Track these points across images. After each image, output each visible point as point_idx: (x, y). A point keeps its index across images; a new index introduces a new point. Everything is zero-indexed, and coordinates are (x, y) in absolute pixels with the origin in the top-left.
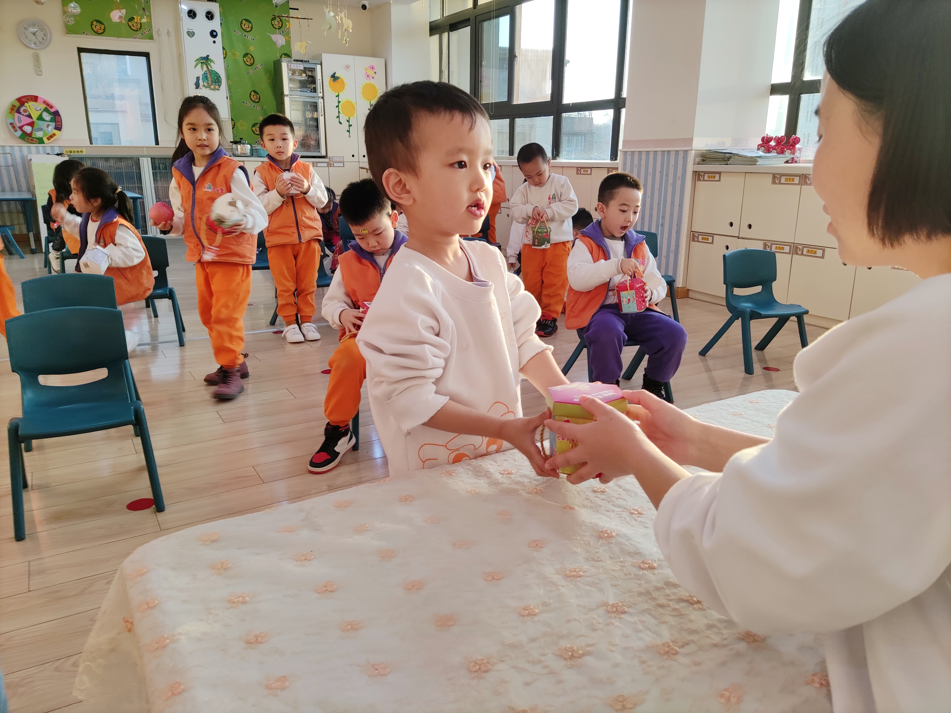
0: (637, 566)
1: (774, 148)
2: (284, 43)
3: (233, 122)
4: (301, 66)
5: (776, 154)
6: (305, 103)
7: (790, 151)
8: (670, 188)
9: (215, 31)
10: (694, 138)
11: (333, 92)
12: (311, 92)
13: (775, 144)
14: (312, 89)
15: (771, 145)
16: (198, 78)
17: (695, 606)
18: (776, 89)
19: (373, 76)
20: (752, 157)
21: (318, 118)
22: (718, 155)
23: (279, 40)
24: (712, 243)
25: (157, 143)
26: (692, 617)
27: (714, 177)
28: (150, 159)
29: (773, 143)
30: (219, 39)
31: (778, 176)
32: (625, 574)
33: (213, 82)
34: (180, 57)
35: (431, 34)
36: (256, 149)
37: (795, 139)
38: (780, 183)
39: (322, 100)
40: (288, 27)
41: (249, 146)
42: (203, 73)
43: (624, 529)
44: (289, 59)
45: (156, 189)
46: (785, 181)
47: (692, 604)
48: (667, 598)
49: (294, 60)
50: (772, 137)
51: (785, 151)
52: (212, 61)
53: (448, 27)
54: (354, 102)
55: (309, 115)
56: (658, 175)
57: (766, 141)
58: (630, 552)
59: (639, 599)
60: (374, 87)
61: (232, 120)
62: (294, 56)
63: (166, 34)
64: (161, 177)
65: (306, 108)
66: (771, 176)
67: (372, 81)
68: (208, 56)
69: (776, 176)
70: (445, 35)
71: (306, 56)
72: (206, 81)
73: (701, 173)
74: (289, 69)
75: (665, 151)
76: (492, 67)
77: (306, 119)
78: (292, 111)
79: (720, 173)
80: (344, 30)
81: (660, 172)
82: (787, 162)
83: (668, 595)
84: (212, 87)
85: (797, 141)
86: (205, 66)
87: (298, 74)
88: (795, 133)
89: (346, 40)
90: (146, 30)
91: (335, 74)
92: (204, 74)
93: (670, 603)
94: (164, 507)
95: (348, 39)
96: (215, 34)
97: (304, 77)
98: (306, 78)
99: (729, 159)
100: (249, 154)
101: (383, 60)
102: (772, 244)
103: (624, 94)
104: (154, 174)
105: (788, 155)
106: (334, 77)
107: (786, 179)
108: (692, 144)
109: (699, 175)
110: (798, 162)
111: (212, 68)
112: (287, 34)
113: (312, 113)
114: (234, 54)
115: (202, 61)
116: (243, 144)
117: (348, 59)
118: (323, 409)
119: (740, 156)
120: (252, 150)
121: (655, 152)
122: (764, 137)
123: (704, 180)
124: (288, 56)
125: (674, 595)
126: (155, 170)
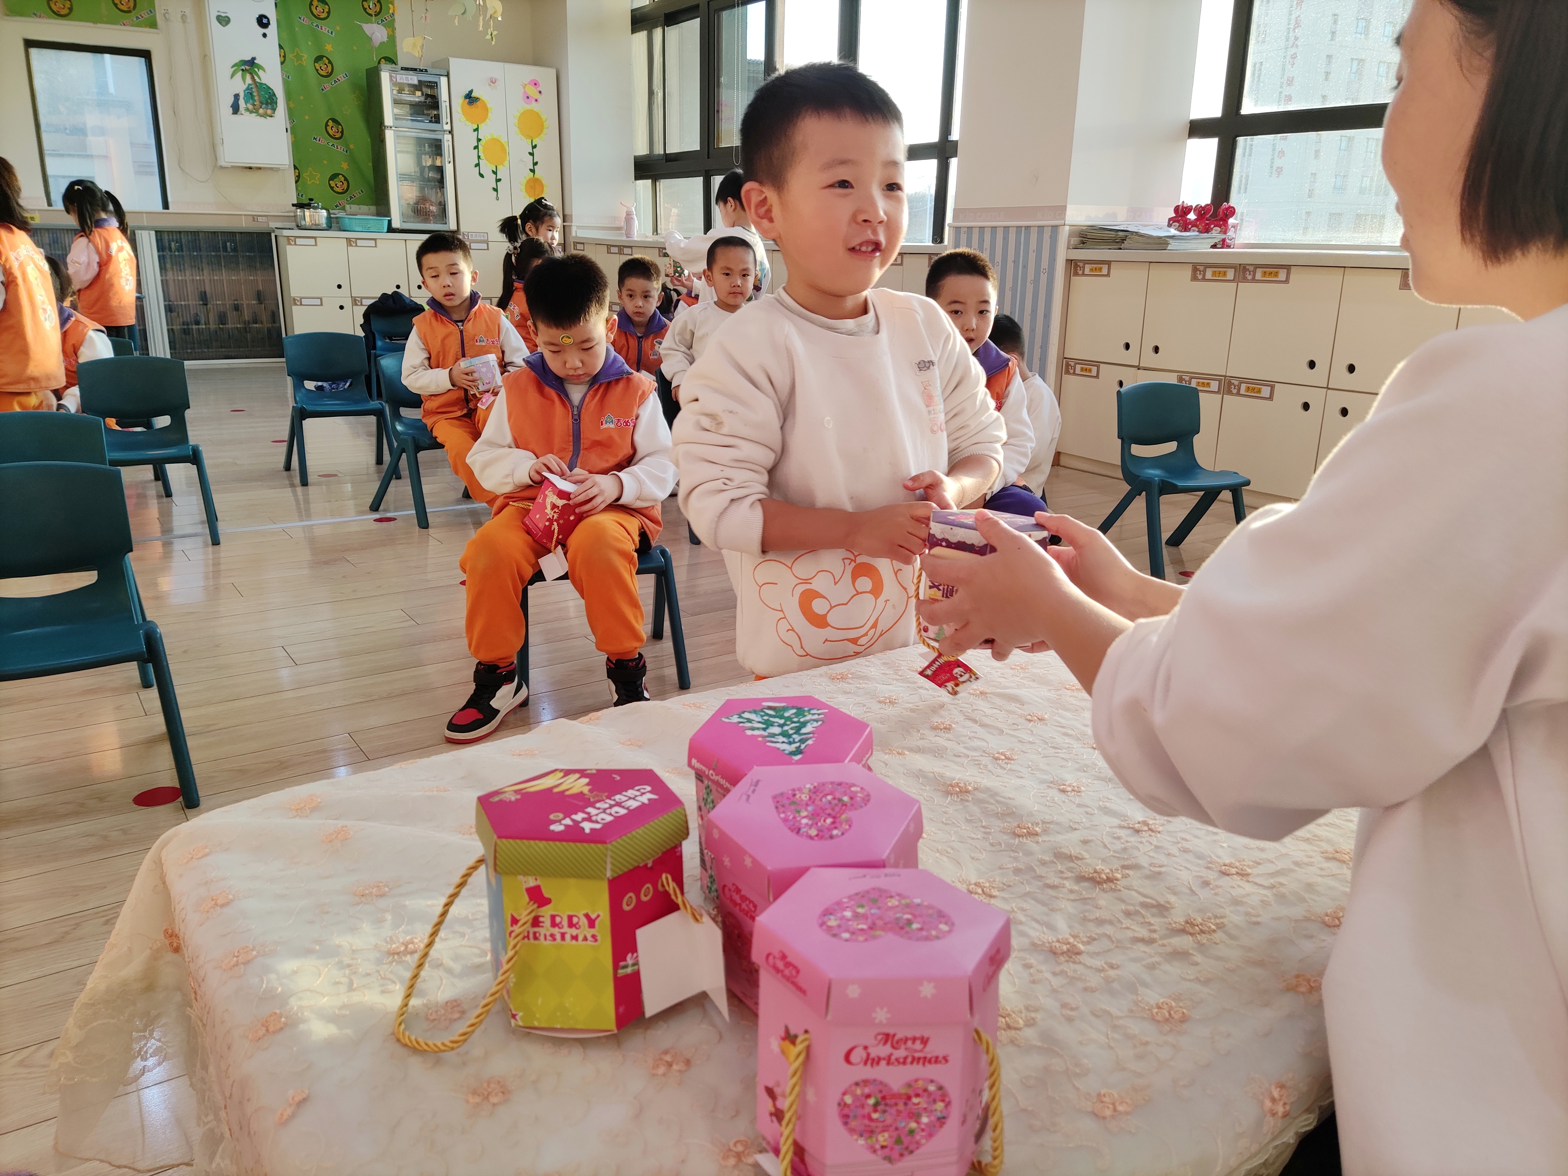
0: (1008, 833)
1: (1194, 224)
2: (385, 39)
3: (297, 171)
4: (414, 79)
5: (1197, 233)
6: (420, 141)
7: (1219, 229)
8: (1030, 288)
9: (266, 17)
10: (1069, 207)
11: (468, 123)
12: (431, 122)
13: (1196, 217)
14: (432, 118)
15: (1190, 219)
16: (237, 97)
17: (1105, 886)
18: (1199, 129)
19: (536, 97)
20: (1160, 238)
21: (442, 167)
22: (1107, 235)
23: (377, 32)
24: (1097, 377)
25: (166, 206)
26: (1102, 903)
27: (1100, 269)
28: (153, 233)
29: (1192, 216)
30: (272, 30)
31: (1202, 268)
32: (992, 845)
33: (262, 103)
34: (205, 59)
35: (634, 31)
36: (337, 218)
37: (1227, 209)
38: (1204, 279)
39: (450, 136)
40: (391, 11)
41: (324, 213)
42: (245, 87)
43: (986, 782)
44: (394, 66)
45: (164, 283)
46: (1212, 276)
47: (1099, 883)
48: (1060, 875)
49: (402, 69)
50: (1192, 206)
51: (1212, 229)
52: (260, 67)
53: (662, 19)
54: (504, 140)
55: (428, 162)
56: (1010, 265)
57: (1181, 212)
58: (998, 813)
59: (1017, 878)
60: (538, 116)
61: (295, 168)
62: (402, 62)
63: (180, 20)
64: (172, 265)
65: (423, 149)
66: (1190, 267)
67: (534, 106)
68: (254, 59)
69: (1198, 267)
70: (658, 33)
71: (422, 62)
72: (251, 101)
73: (1078, 264)
74: (394, 83)
75: (1022, 227)
76: (738, 89)
77: (422, 169)
78: (398, 155)
79: (1108, 263)
80: (488, 16)
81: (1014, 262)
82: (1214, 246)
83: (1062, 872)
84: (261, 111)
85: (1231, 212)
86: (248, 77)
87: (409, 91)
88: (1227, 199)
89: (491, 35)
90: (145, 12)
91: (471, 92)
92: (248, 89)
93: (1065, 882)
94: (199, 800)
95: (495, 33)
96: (265, 21)
97: (418, 97)
98: (422, 99)
99: (1123, 240)
100: (325, 225)
101: (554, 71)
102: (1192, 378)
103: (955, 136)
104: (161, 259)
105: (1216, 234)
106: (470, 98)
107: (1214, 273)
108: (1065, 215)
109: (1076, 266)
110: (1232, 246)
111: (260, 80)
112: (390, 25)
113: (433, 158)
114: (299, 57)
115: (243, 67)
116: (315, 208)
117: (495, 69)
118: (465, 641)
119: (1142, 236)
120: (329, 218)
121: (1006, 228)
122: (1178, 206)
123: (1083, 275)
124: (391, 61)
125: (1071, 872)
126: (163, 251)
